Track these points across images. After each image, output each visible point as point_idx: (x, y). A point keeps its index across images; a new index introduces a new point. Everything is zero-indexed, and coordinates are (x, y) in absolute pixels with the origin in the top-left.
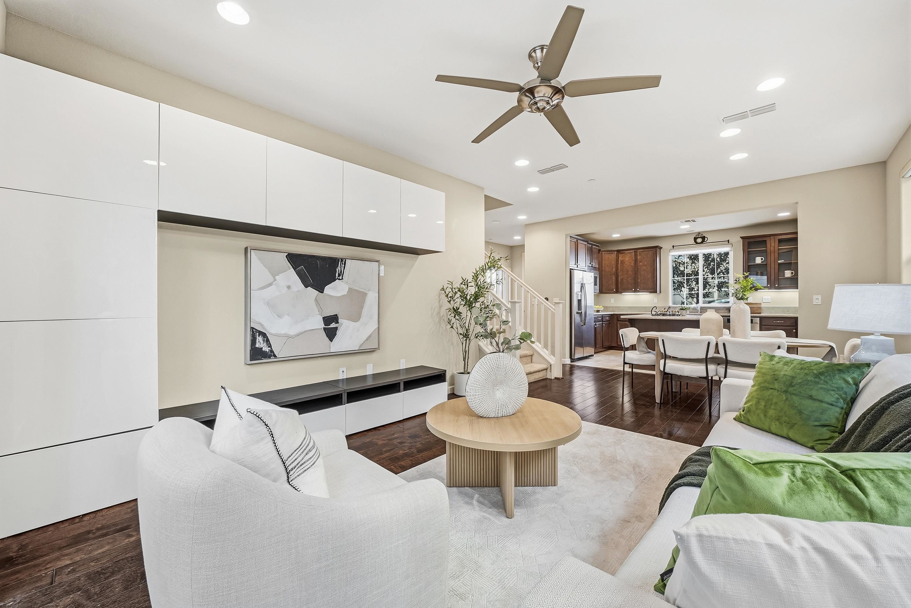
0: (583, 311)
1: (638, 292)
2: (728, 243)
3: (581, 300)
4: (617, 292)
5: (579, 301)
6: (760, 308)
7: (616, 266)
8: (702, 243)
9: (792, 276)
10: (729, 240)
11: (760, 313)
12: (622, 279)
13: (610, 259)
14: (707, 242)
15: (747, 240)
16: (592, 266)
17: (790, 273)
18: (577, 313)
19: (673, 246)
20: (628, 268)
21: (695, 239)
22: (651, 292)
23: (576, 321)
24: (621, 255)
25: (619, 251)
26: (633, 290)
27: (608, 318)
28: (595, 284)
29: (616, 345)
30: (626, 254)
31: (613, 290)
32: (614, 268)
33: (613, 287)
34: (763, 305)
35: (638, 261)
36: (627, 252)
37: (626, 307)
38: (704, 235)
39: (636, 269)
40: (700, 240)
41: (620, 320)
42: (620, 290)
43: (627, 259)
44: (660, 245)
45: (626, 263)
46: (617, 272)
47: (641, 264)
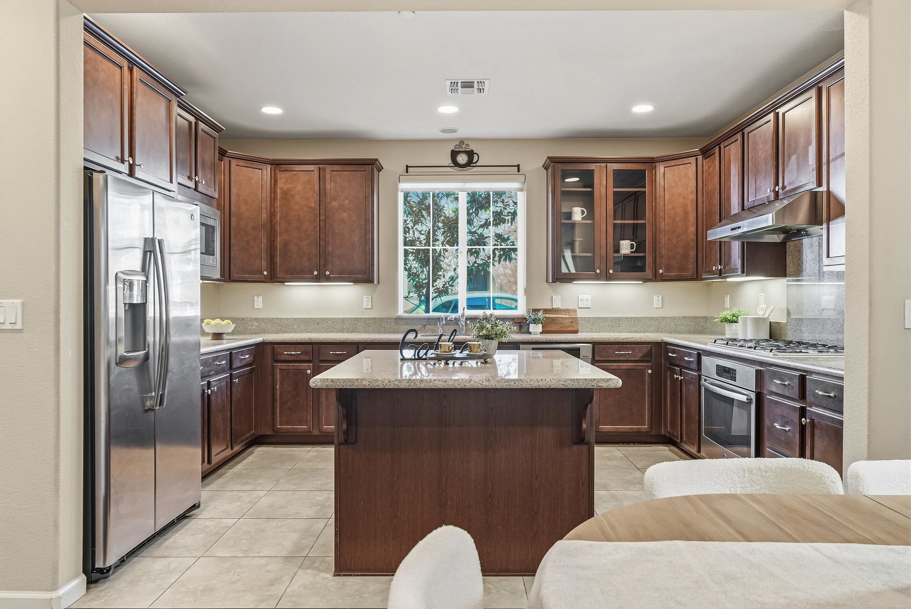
1: (328, 279)
2: (519, 171)
4: (274, 278)
5: (135, 309)
6: (575, 320)
7: (269, 205)
8: (468, 165)
9: (631, 252)
10: (519, 165)
11: (576, 332)
12: (286, 244)
13: (253, 181)
14: (478, 164)
15: (560, 167)
16: (196, 189)
17: (629, 246)
19: (407, 167)
20: (301, 212)
21: (454, 154)
22: (356, 281)
24: (283, 176)
25: (276, 164)
26: (316, 273)
27: (247, 356)
28: (208, 250)
29: (269, 432)
30: (295, 174)
31: (262, 273)
32: (264, 211)
33: (264, 263)
34: (580, 314)
35: (328, 196)
36: (297, 168)
37: (295, 319)
38: (472, 147)
39: (321, 218)
40: (462, 159)
41: (283, 358)
42: (280, 275)
43: (299, 187)
44: (379, 160)
45: (297, 197)
46: (271, 221)
47: (335, 204)
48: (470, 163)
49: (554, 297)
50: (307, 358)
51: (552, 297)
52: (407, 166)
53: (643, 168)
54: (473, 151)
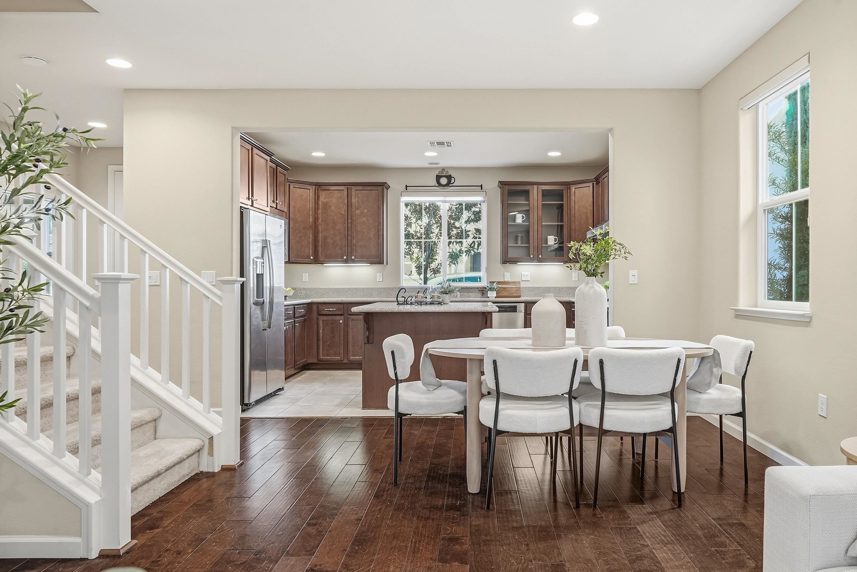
0: (267, 298)
1: (353, 261)
2: (482, 189)
3: (263, 274)
4: (317, 261)
5: (260, 277)
6: (519, 289)
7: (314, 212)
8: (447, 185)
10: (482, 185)
11: (519, 297)
12: (325, 238)
13: (304, 198)
14: (454, 185)
15: (507, 188)
16: (276, 208)
17: (554, 239)
18: (256, 304)
20: (335, 217)
21: (438, 178)
23: (254, 322)
24: (323, 193)
25: (318, 185)
26: (345, 257)
27: (303, 310)
29: (315, 361)
30: (331, 192)
31: (309, 258)
32: (311, 217)
33: (311, 251)
34: (523, 285)
35: (353, 207)
36: (333, 188)
37: (331, 288)
38: (451, 173)
39: (349, 221)
40: (444, 181)
41: (324, 313)
42: (321, 258)
43: (334, 201)
44: (387, 182)
45: (333, 208)
46: (315, 223)
47: (358, 212)
48: (448, 185)
49: (506, 273)
50: (340, 313)
51: (504, 274)
52: (406, 185)
53: (562, 188)
54: (451, 175)
